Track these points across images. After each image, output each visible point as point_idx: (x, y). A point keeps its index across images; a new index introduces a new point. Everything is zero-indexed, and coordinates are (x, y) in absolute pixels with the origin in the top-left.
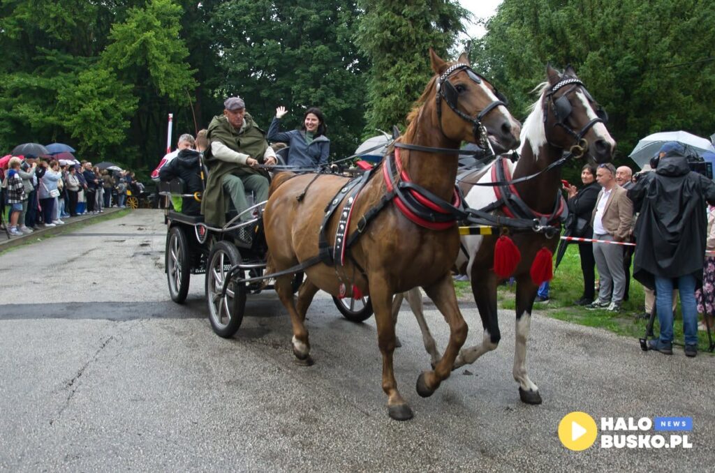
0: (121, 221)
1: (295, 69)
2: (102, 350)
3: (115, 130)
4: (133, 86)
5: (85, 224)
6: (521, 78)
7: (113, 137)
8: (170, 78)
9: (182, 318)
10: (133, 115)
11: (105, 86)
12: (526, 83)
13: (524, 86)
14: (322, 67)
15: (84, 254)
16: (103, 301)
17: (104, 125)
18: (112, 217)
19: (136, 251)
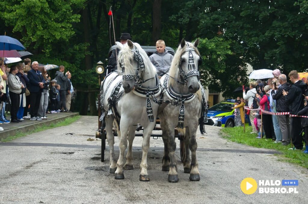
0: (67, 129)
3: (63, 25)
5: (27, 131)
7: (61, 32)
10: (84, 8)
15: (28, 167)
17: (50, 19)
18: (57, 124)
19: (87, 166)
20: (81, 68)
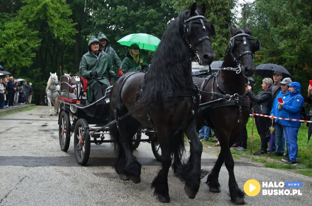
0: (29, 112)
1: (136, 24)
2: (20, 183)
3: (26, 58)
4: (38, 32)
6: (279, 26)
7: (25, 62)
8: (60, 28)
9: (68, 166)
10: (38, 50)
11: (20, 31)
12: (282, 29)
13: (281, 31)
14: (152, 22)
15: (7, 130)
16: (20, 156)
17: (20, 55)
18: (24, 110)
19: (39, 129)
20: (36, 81)
